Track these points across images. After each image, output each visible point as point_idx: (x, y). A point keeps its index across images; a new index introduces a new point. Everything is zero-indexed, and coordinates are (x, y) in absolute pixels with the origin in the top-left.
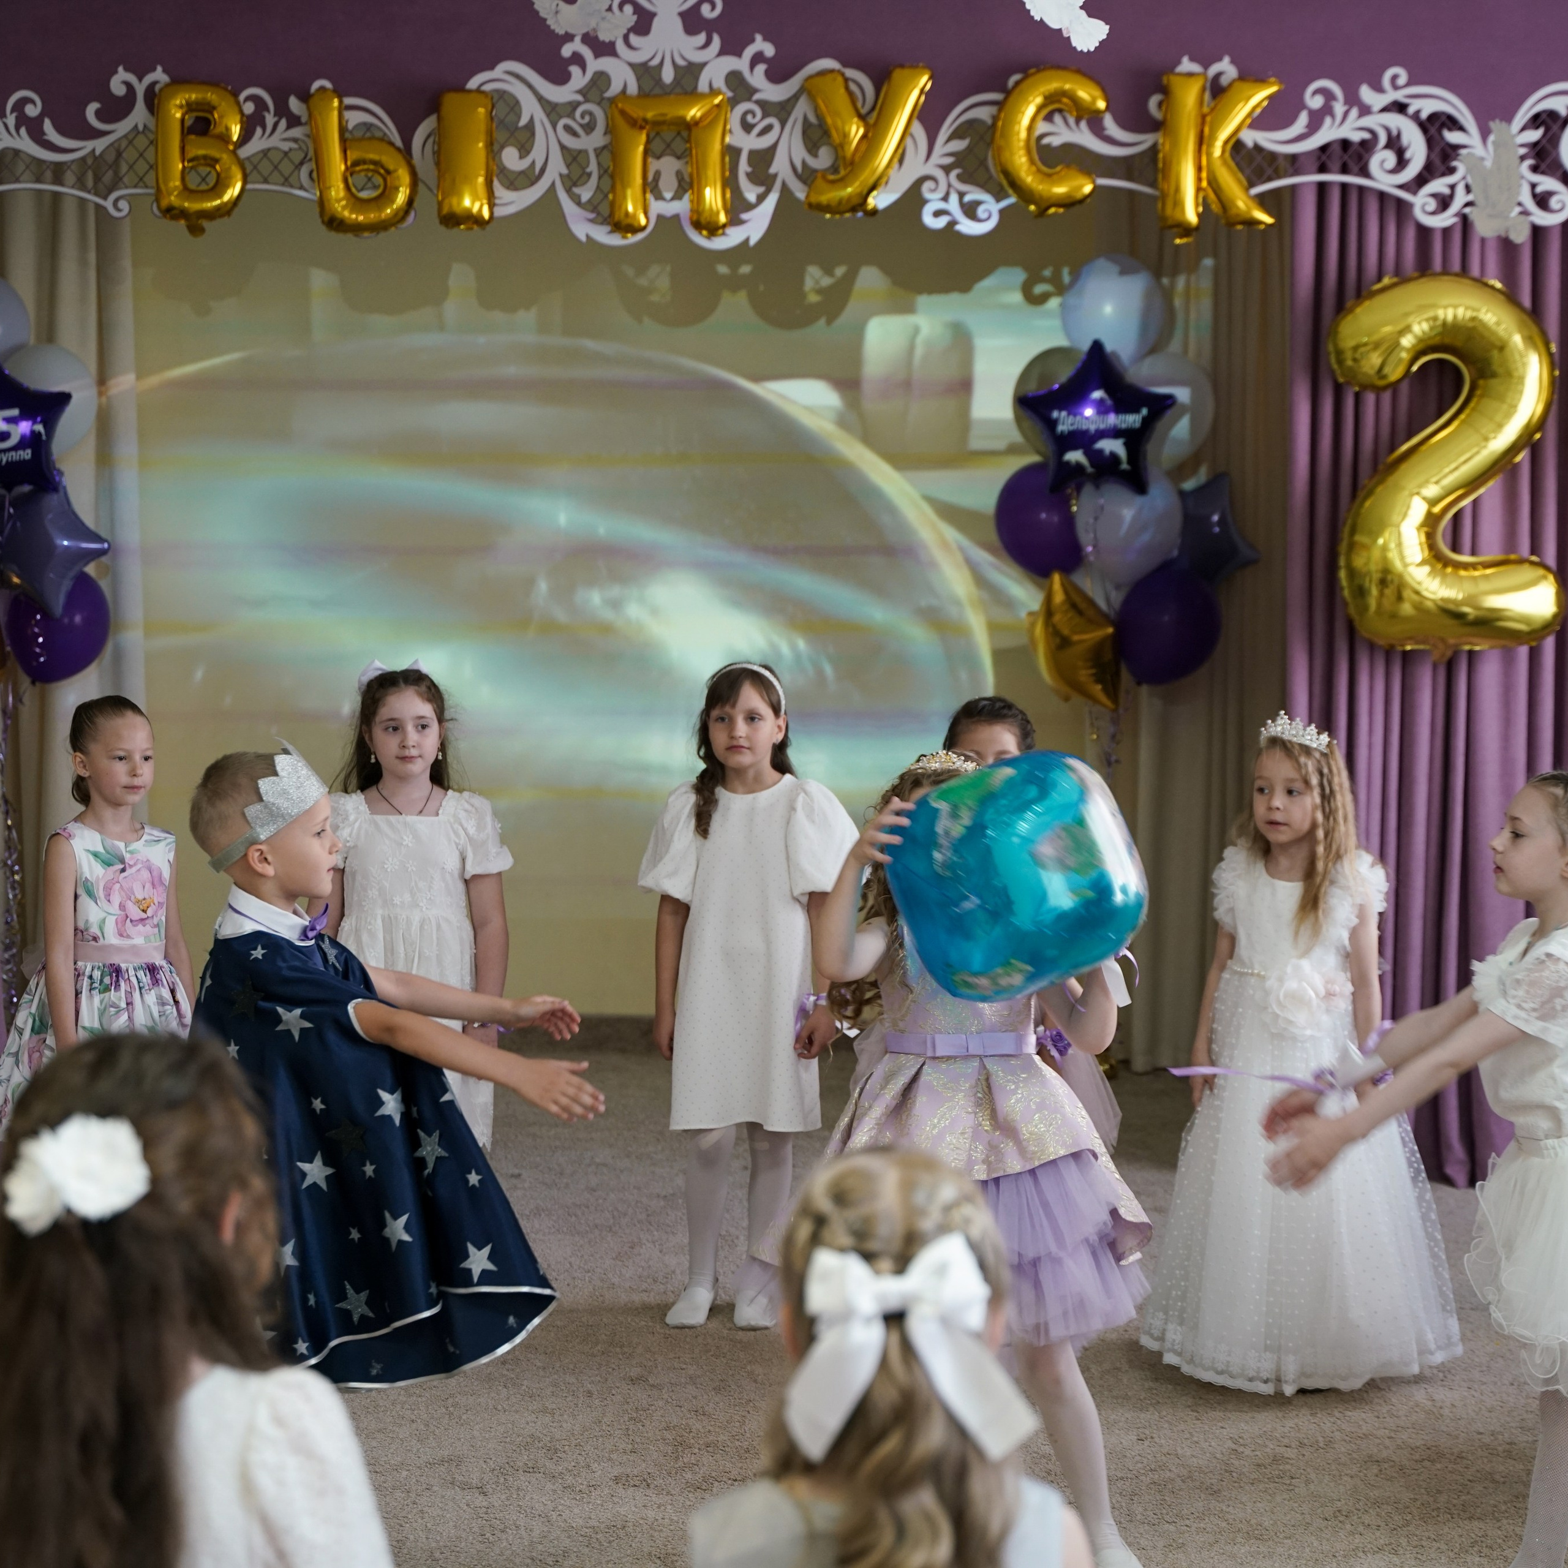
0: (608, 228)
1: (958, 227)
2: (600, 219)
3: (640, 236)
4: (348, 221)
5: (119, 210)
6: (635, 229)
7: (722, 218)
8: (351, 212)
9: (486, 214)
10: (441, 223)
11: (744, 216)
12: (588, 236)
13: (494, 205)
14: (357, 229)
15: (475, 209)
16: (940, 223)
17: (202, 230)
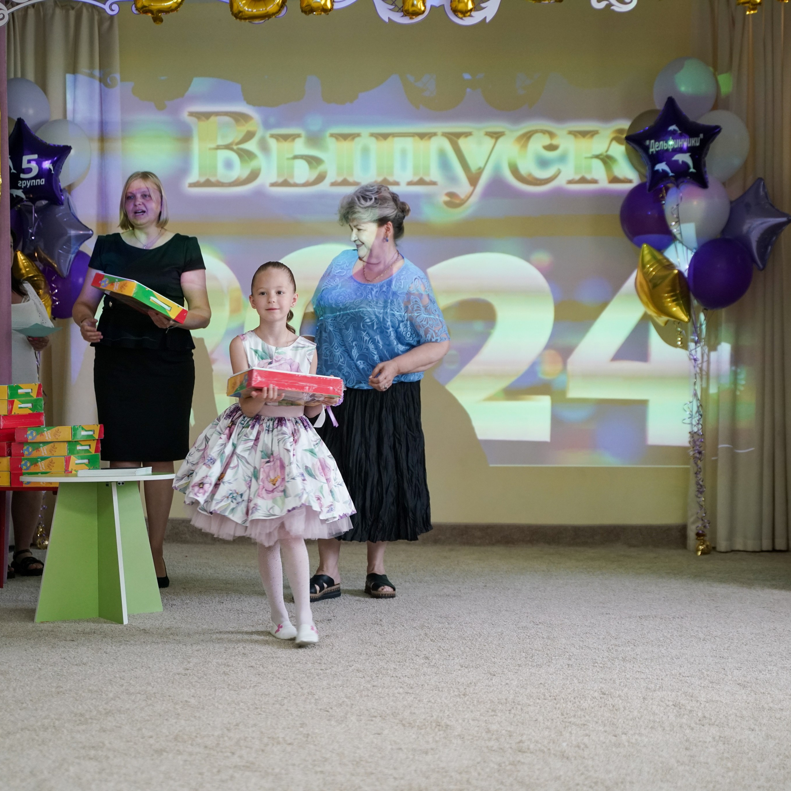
0: (402, 14)
1: (612, 8)
2: (397, 9)
3: (420, 18)
4: (246, 12)
5: (113, 10)
6: (417, 13)
7: (470, 6)
8: (248, 8)
9: (329, 5)
10: (302, 11)
11: (483, 5)
12: (389, 18)
13: (334, 2)
14: (253, 18)
15: (323, 2)
16: (602, 5)
17: (161, 20)
